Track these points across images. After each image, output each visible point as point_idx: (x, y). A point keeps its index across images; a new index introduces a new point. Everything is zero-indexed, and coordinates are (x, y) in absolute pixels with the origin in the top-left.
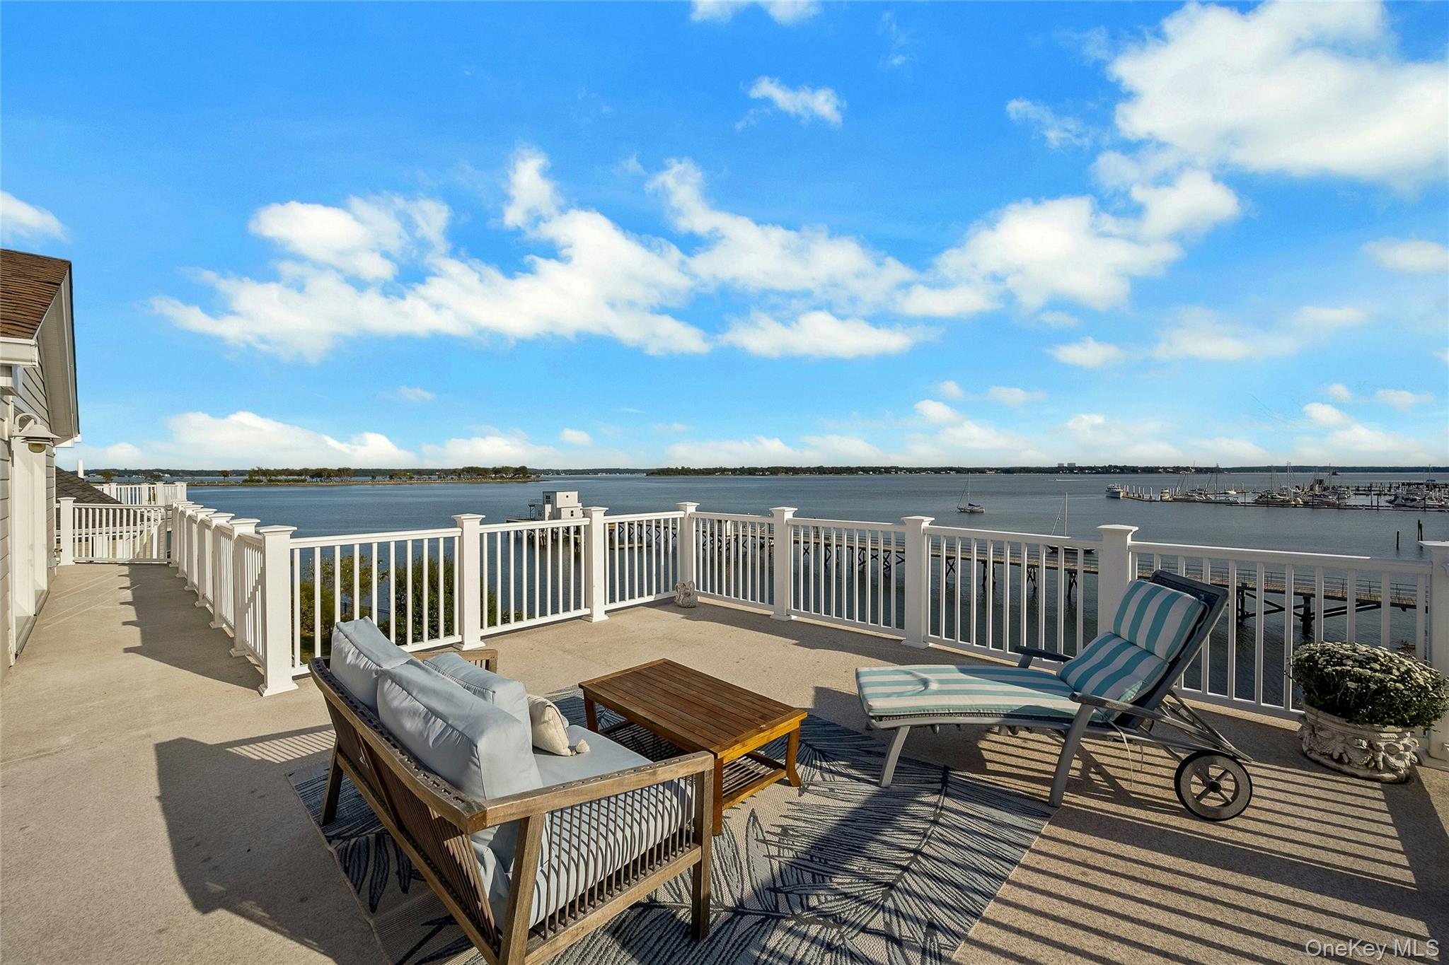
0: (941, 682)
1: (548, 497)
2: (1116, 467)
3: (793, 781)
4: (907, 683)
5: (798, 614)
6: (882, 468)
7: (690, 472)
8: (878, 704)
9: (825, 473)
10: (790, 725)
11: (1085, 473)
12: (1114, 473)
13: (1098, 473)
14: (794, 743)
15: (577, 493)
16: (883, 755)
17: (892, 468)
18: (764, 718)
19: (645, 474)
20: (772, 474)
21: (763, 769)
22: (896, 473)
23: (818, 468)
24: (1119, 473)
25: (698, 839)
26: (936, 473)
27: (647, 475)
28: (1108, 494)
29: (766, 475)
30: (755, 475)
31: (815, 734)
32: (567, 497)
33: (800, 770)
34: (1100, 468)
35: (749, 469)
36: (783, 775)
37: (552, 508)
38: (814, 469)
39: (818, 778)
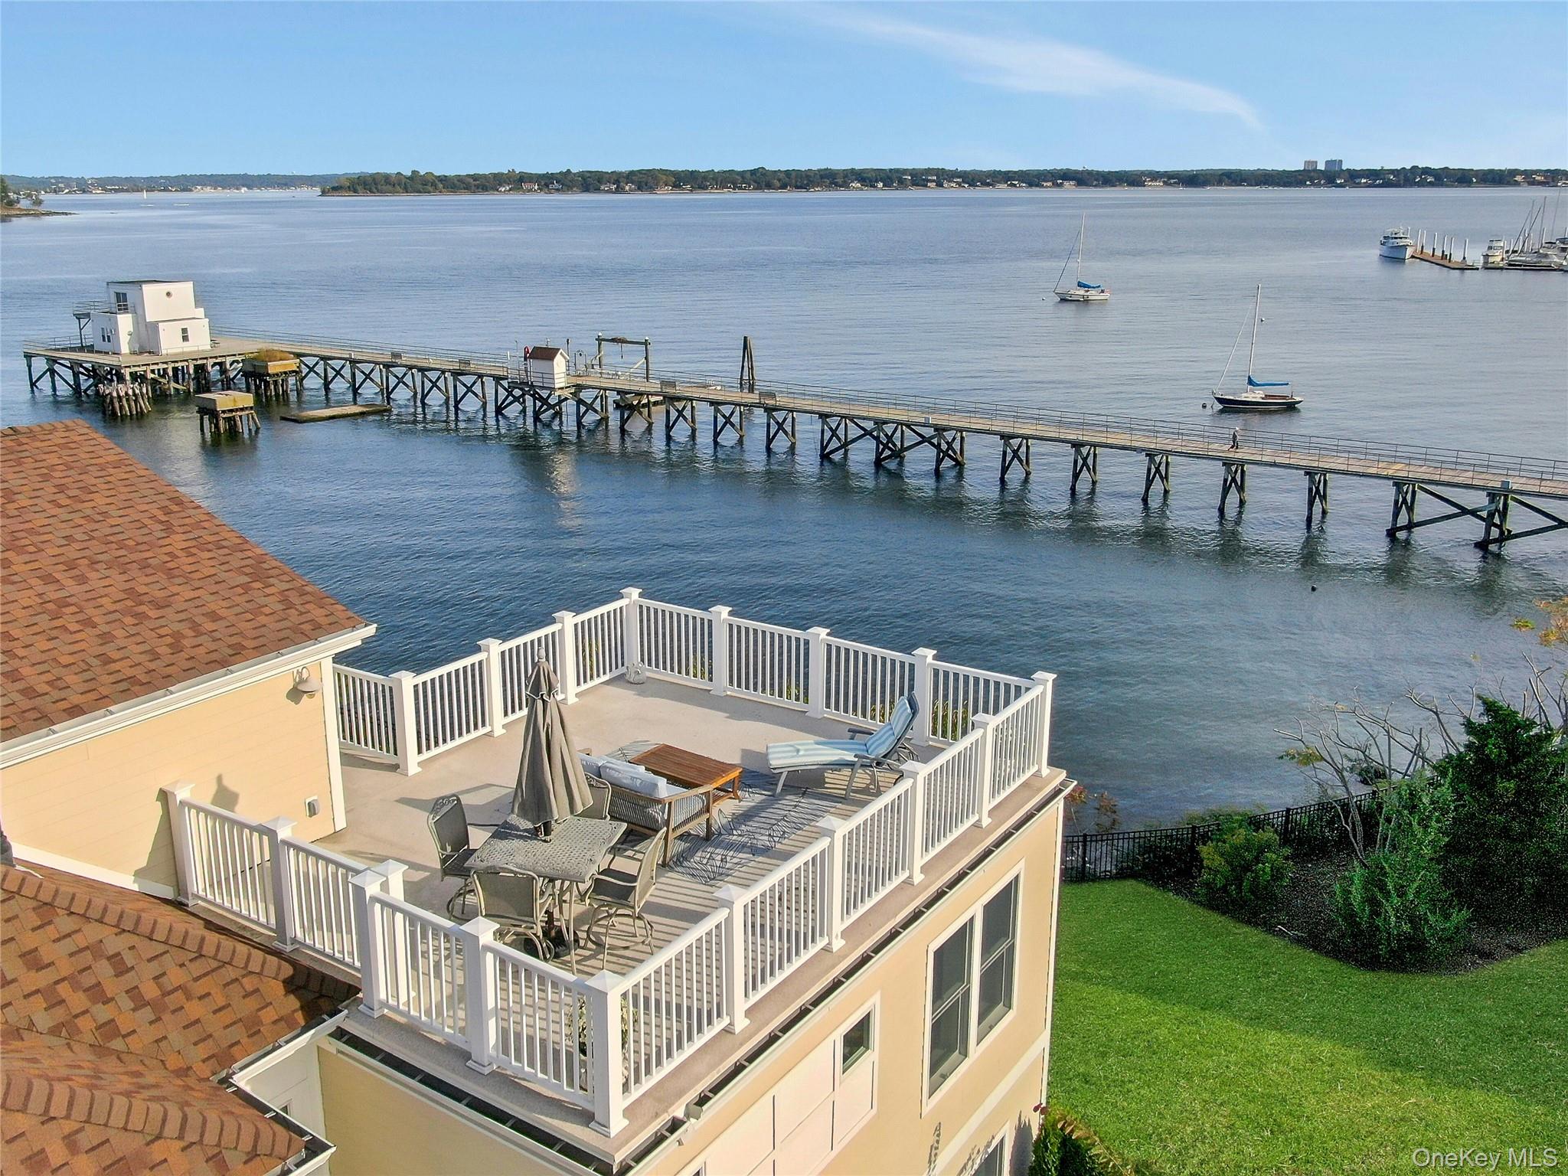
0: (806, 750)
1: (121, 298)
2: (1427, 171)
3: (737, 797)
4: (789, 751)
5: (732, 691)
6: (905, 171)
7: (434, 185)
8: (774, 763)
9: (769, 186)
10: (735, 774)
11: (1359, 185)
12: (1421, 184)
13: (1387, 184)
14: (736, 782)
15: (190, 285)
16: (777, 785)
17: (929, 171)
18: (724, 772)
19: (318, 190)
20: (640, 188)
21: (722, 793)
22: (940, 185)
23: (753, 172)
24: (1431, 184)
25: (708, 811)
26: (1030, 185)
27: (324, 193)
28: (1384, 250)
29: (625, 192)
30: (597, 190)
31: (746, 777)
32: (168, 294)
33: (739, 793)
34: (1392, 172)
35: (582, 174)
36: (732, 795)
37: (136, 323)
38: (742, 174)
39: (747, 796)
